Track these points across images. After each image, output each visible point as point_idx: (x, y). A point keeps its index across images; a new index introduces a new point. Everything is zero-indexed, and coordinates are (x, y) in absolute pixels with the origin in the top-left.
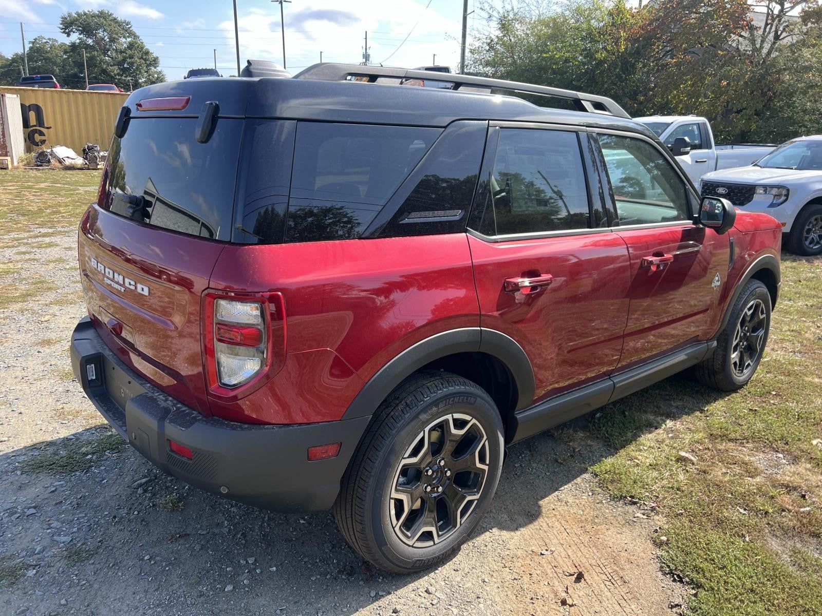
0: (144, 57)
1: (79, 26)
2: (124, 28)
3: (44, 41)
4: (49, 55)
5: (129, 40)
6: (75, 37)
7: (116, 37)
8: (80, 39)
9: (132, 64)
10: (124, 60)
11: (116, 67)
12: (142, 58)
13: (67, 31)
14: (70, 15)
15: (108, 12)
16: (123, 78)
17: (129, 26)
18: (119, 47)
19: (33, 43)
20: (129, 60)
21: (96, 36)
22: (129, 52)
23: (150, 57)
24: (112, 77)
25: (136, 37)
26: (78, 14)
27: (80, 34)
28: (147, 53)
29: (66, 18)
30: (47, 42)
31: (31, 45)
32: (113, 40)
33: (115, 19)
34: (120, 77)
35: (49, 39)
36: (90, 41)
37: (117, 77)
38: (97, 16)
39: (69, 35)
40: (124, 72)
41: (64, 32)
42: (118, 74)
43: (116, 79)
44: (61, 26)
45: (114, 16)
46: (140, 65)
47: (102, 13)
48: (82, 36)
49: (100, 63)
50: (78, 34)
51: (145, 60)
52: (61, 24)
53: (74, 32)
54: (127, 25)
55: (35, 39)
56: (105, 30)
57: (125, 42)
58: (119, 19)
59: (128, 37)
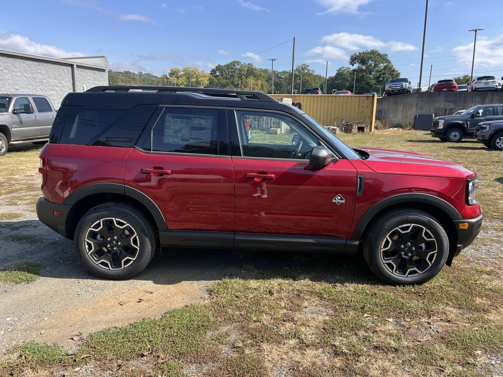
0: (391, 73)
1: (359, 60)
2: (383, 58)
3: (344, 69)
4: (345, 76)
5: (385, 64)
6: (356, 66)
7: (378, 63)
8: (359, 66)
9: (383, 78)
10: (380, 76)
11: (374, 81)
12: (390, 74)
13: (353, 63)
14: (355, 54)
15: (376, 50)
16: (377, 86)
17: (387, 57)
18: (379, 69)
19: (338, 71)
20: (382, 76)
21: (367, 64)
22: (383, 71)
23: (395, 73)
24: (371, 86)
25: (389, 62)
26: (360, 53)
27: (359, 64)
28: (394, 71)
29: (353, 56)
30: (345, 69)
31: (337, 72)
32: (376, 66)
33: (379, 54)
34: (375, 86)
35: (347, 68)
36: (364, 67)
37: (374, 86)
38: (369, 53)
39: (353, 65)
40: (378, 83)
41: (351, 64)
42: (375, 84)
43: (373, 87)
44: (350, 61)
45: (379, 52)
46: (388, 78)
47: (372, 51)
48: (360, 65)
49: (366, 78)
50: (358, 64)
51: (392, 75)
52: (350, 60)
53: (356, 63)
54: (385, 56)
55: (340, 69)
56: (372, 61)
57: (382, 66)
58: (381, 54)
59: (385, 63)
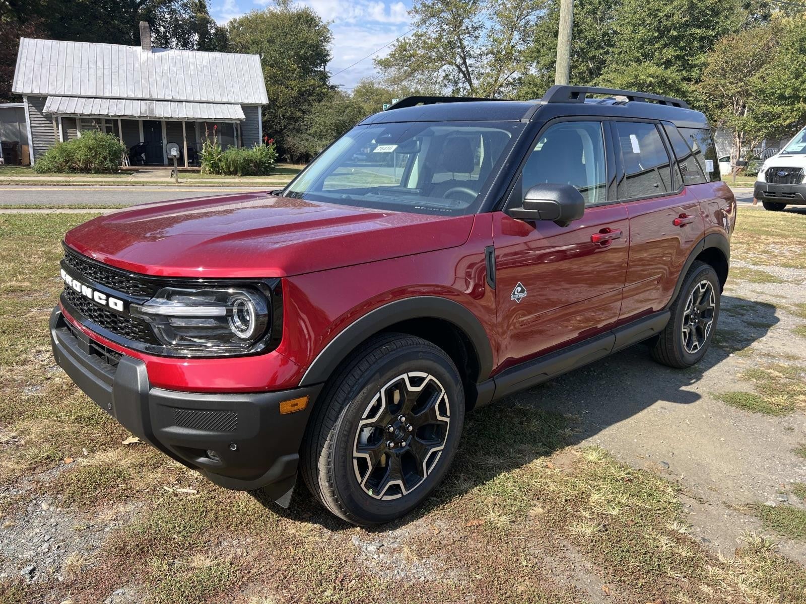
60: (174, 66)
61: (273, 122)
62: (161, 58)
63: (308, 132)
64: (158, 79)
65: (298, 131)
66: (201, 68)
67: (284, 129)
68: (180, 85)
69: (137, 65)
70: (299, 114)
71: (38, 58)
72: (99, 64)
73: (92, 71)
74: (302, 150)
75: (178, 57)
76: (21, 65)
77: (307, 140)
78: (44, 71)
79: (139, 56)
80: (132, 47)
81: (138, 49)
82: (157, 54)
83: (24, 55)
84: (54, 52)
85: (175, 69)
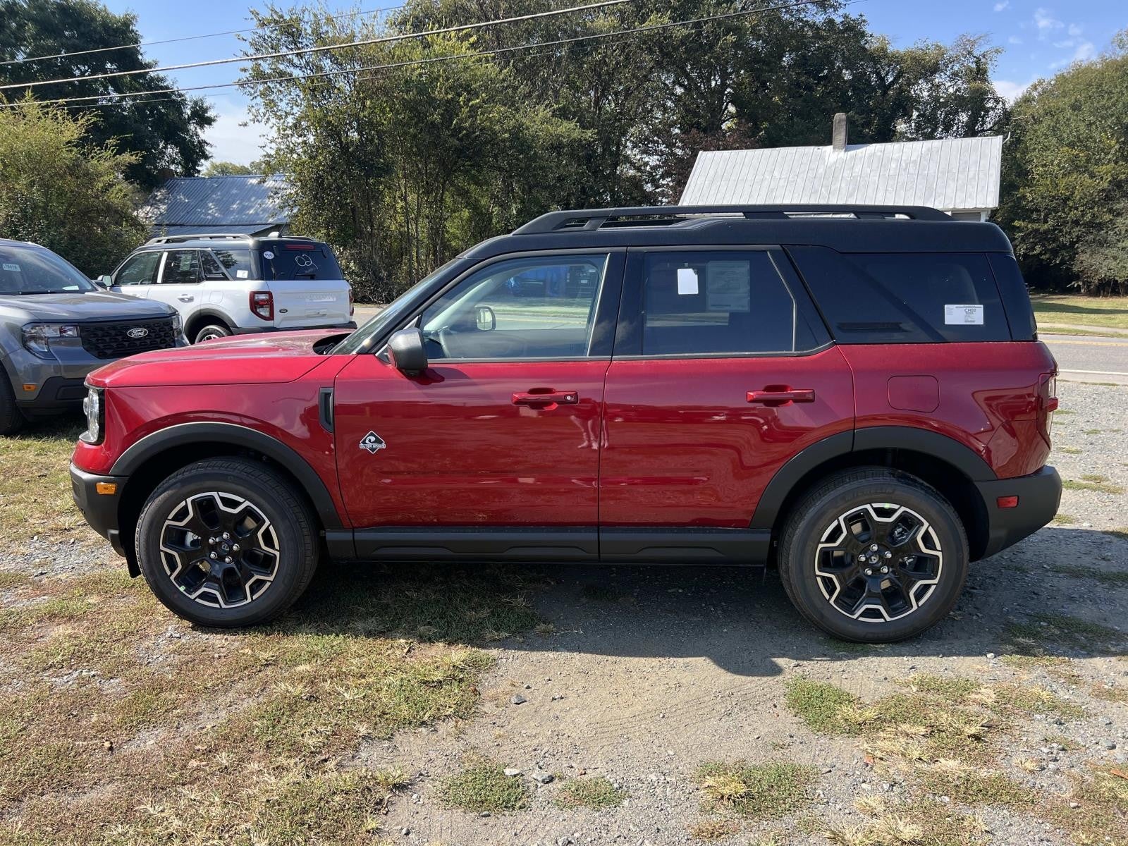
60: (868, 167)
61: (1060, 232)
62: (854, 158)
63: (1120, 245)
64: (843, 185)
65: (1101, 244)
66: (906, 165)
67: (1077, 242)
68: (870, 191)
69: (821, 171)
70: (1107, 217)
71: (712, 173)
72: (776, 174)
73: (766, 183)
74: (1103, 273)
75: (879, 154)
76: (692, 184)
77: (1115, 258)
78: (713, 188)
79: (827, 158)
80: (820, 147)
81: (829, 149)
82: (851, 153)
83: (698, 171)
84: (729, 164)
85: (869, 170)
